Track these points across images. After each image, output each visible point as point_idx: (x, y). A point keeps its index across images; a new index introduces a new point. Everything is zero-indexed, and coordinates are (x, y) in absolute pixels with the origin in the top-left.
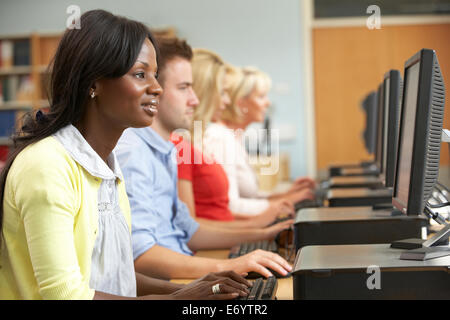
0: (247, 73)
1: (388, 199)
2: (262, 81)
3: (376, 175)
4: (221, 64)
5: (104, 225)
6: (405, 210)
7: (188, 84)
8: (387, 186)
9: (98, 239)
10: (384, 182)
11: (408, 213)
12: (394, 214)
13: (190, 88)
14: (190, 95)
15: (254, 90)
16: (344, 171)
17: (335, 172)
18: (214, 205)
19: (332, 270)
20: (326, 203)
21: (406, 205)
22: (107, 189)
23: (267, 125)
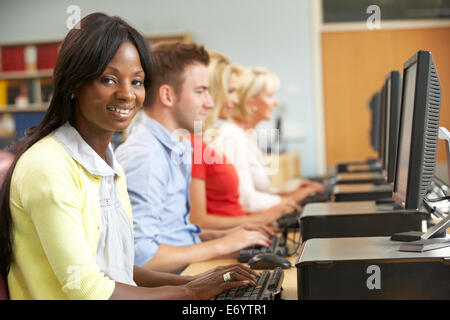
0: (257, 74)
1: (389, 194)
2: (271, 81)
3: (379, 171)
4: (227, 63)
5: (107, 220)
6: (404, 204)
7: (205, 88)
8: (389, 181)
9: (102, 234)
10: (386, 178)
11: (407, 207)
12: (395, 209)
13: (207, 92)
14: (207, 98)
15: (263, 89)
16: (351, 168)
17: (342, 168)
18: (227, 201)
19: (334, 262)
20: (333, 198)
21: (405, 199)
22: (107, 186)
23: (279, 125)
